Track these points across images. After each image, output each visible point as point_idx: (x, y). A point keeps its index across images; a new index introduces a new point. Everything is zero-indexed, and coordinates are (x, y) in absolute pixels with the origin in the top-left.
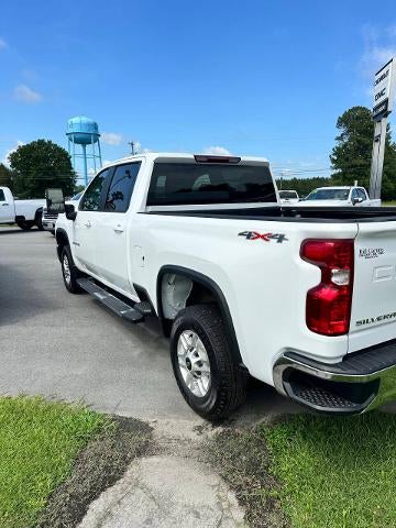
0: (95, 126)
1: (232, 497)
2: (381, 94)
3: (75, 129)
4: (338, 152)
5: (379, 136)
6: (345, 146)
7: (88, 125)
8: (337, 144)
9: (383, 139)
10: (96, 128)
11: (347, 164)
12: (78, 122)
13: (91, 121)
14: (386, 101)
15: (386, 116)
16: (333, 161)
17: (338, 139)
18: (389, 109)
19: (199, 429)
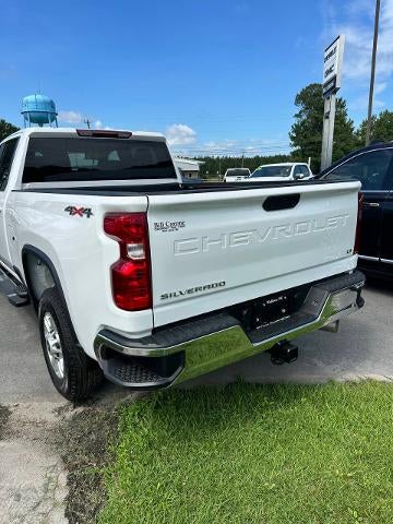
0: (52, 104)
1: (63, 478)
2: (330, 71)
3: (31, 108)
4: (297, 129)
5: (329, 113)
6: (303, 123)
7: (45, 103)
8: (295, 121)
9: (332, 116)
10: (53, 107)
11: (305, 141)
12: (32, 100)
13: (47, 98)
14: (334, 78)
15: (335, 92)
16: (292, 138)
17: (296, 116)
18: (337, 86)
19: (59, 411)
